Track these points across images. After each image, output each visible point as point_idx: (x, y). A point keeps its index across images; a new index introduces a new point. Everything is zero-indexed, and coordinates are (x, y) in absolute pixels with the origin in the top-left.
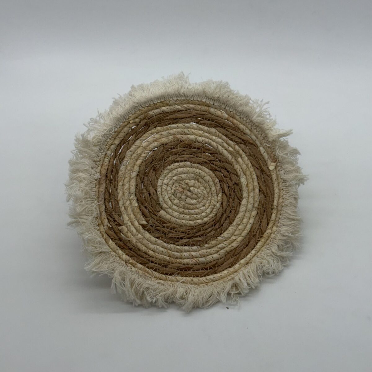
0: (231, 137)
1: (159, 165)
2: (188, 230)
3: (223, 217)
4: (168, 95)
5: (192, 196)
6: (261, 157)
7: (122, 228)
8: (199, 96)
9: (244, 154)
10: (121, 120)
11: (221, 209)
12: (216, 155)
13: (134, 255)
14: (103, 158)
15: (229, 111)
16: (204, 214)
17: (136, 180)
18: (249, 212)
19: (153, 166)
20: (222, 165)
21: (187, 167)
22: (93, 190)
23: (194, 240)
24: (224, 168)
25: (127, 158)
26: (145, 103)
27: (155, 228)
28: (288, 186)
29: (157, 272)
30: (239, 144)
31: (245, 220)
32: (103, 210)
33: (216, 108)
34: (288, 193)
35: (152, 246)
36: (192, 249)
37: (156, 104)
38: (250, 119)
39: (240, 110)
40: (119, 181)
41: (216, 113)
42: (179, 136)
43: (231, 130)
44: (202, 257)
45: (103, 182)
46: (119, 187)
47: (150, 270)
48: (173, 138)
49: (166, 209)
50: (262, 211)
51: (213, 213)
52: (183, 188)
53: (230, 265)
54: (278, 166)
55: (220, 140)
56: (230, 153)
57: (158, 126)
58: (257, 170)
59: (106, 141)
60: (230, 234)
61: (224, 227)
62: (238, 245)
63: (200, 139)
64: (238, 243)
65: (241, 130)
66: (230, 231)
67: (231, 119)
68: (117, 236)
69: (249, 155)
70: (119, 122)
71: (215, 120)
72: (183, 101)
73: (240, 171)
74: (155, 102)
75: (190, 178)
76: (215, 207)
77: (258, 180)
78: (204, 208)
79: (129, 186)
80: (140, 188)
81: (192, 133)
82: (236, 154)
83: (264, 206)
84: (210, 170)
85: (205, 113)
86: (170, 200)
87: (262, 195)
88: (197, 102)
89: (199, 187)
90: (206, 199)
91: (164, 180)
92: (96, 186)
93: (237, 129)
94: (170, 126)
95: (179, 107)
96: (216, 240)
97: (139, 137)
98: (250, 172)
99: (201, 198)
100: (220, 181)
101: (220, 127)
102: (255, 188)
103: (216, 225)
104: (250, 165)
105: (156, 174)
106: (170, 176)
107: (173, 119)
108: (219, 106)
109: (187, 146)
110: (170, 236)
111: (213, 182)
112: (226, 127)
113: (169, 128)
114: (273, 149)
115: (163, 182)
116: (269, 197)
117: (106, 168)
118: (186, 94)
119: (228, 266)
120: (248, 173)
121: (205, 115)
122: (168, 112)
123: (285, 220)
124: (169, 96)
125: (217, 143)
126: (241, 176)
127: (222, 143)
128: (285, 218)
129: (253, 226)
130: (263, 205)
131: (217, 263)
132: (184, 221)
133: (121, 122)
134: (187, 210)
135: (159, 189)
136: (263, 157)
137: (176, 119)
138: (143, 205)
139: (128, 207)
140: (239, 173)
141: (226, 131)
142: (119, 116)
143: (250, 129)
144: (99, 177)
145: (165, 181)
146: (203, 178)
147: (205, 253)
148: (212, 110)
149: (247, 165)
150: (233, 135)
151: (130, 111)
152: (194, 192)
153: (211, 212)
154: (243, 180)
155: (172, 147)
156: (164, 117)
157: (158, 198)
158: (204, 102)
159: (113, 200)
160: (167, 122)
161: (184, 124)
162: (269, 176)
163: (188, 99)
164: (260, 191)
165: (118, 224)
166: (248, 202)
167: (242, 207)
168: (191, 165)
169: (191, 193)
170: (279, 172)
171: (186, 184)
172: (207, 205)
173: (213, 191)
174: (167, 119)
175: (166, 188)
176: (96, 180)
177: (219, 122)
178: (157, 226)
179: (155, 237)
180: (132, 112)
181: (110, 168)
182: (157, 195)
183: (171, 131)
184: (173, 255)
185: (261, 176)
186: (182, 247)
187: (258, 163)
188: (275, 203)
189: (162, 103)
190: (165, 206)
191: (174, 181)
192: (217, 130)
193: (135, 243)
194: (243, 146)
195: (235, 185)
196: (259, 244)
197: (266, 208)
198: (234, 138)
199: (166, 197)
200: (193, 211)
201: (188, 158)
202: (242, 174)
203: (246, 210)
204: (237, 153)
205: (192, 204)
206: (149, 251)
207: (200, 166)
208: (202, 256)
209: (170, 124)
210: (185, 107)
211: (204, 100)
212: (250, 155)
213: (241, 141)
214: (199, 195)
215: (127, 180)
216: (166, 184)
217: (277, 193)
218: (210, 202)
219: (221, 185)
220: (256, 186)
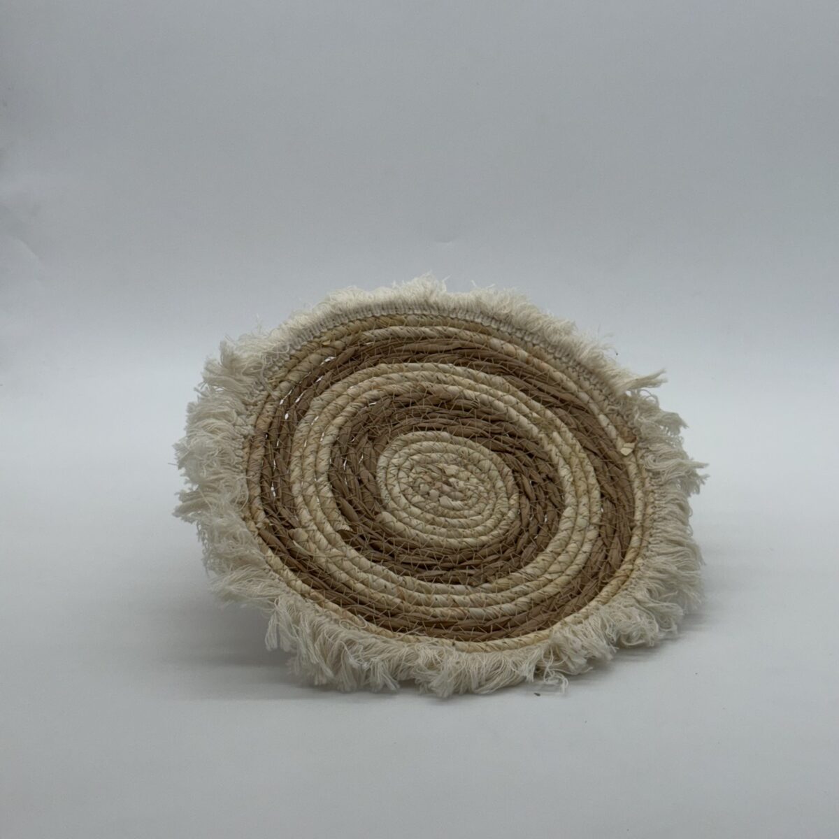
0: (537, 393)
1: (382, 431)
2: (444, 554)
3: (524, 537)
4: (405, 303)
5: (452, 493)
6: (602, 433)
7: (297, 531)
8: (467, 311)
9: (565, 426)
10: (304, 336)
11: (517, 523)
12: (504, 424)
13: (322, 585)
14: (263, 402)
15: (530, 345)
16: (480, 528)
17: (331, 452)
18: (579, 531)
19: (369, 431)
20: (517, 443)
21: (442, 441)
22: (237, 454)
23: (458, 573)
24: (522, 450)
25: (314, 411)
26: (356, 311)
27: (370, 541)
28: (665, 483)
29: (373, 623)
30: (554, 409)
31: (572, 547)
32: (256, 495)
33: (503, 339)
34: (664, 497)
35: (363, 575)
36: (453, 588)
37: (378, 318)
38: (575, 361)
39: (553, 340)
40: (293, 450)
41: (502, 348)
42: (425, 384)
43: (536, 380)
44: (475, 607)
45: (260, 445)
46: (294, 461)
47: (359, 617)
48: (412, 385)
49: (396, 512)
50: (610, 531)
51: (501, 529)
52: (433, 478)
53: (541, 625)
54: (641, 449)
55: (513, 399)
56: (536, 422)
57: (381, 363)
58: (593, 456)
59: (269, 369)
60: (539, 569)
61: (525, 556)
62: (557, 590)
63: (469, 393)
64: (557, 588)
65: (555, 381)
66: (538, 562)
67: (536, 360)
68: (285, 545)
69: (575, 429)
70: (300, 339)
71: (502, 362)
72: (435, 319)
73: (556, 455)
74: (377, 313)
75: (449, 461)
76: (505, 517)
77: (597, 475)
78: (480, 517)
79: (316, 461)
80: (338, 466)
81: (453, 382)
82: (547, 427)
83: (614, 522)
84: (492, 450)
85: (480, 346)
86: (404, 495)
87: (608, 502)
88: (464, 322)
89: (468, 479)
90: (485, 501)
91: (391, 459)
92: (244, 448)
93: (547, 378)
94: (406, 364)
95: (427, 330)
96: (509, 577)
97: (341, 377)
98: (580, 461)
99: (474, 500)
100: (514, 471)
101: (511, 375)
102: (592, 489)
103: (508, 551)
104: (578, 447)
105: (374, 447)
106: (405, 453)
107: (413, 352)
108: (510, 334)
109: (443, 403)
110: (403, 560)
111: (499, 471)
112: (524, 374)
113: (405, 369)
114: (627, 416)
115: (389, 462)
116: (624, 506)
117: (269, 420)
118: (440, 305)
119: (536, 628)
120: (575, 461)
121: (479, 350)
122: (404, 338)
123: (662, 545)
124: (406, 307)
125: (506, 402)
126: (560, 466)
127: (517, 403)
128: (661, 542)
129: (591, 558)
130: (610, 521)
131: (510, 619)
132: (435, 537)
133: (303, 341)
134: (442, 519)
135: (381, 474)
136: (606, 434)
137: (418, 353)
138: (344, 497)
139: (312, 497)
140: (556, 459)
141: (524, 382)
142: (301, 328)
143: (575, 379)
144: (252, 432)
145: (394, 461)
146: (476, 463)
147: (484, 599)
148: (495, 342)
149: (572, 446)
150: (540, 390)
151: (325, 323)
152: (457, 487)
153: (495, 527)
154: (564, 472)
155: (411, 400)
156: (396, 346)
157: (378, 489)
158: (477, 323)
159: (279, 480)
160: (399, 356)
161: (436, 364)
162: (621, 467)
163: (445, 315)
164: (602, 495)
165: (287, 525)
166: (577, 514)
167: (563, 521)
168: (452, 438)
169: (451, 488)
170: (643, 459)
171: (440, 469)
172: (486, 513)
173: (500, 488)
174: (400, 351)
175: (395, 473)
176: (245, 437)
177: (510, 365)
178: (375, 539)
179: (369, 560)
180: (328, 324)
181: (275, 421)
182: (376, 483)
183: (409, 374)
184: (410, 596)
185: (603, 468)
186: (430, 584)
187: (597, 443)
188: (638, 516)
189: (391, 318)
190: (392, 504)
191: (414, 462)
192: (506, 380)
193: (324, 564)
194: (562, 412)
195: (548, 481)
196: (607, 589)
197: (618, 526)
198: (542, 395)
199: (396, 490)
200: (455, 521)
201: (445, 424)
202: (562, 462)
203: (573, 527)
204: (550, 424)
205: (454, 509)
206: (355, 583)
207: (470, 442)
208: (477, 605)
209: (406, 361)
210: (438, 330)
211: (479, 320)
212: (577, 429)
213: (558, 402)
214: (469, 493)
215: (313, 449)
216: (396, 466)
217: (640, 499)
218: (492, 507)
219: (515, 478)
220: (593, 485)
